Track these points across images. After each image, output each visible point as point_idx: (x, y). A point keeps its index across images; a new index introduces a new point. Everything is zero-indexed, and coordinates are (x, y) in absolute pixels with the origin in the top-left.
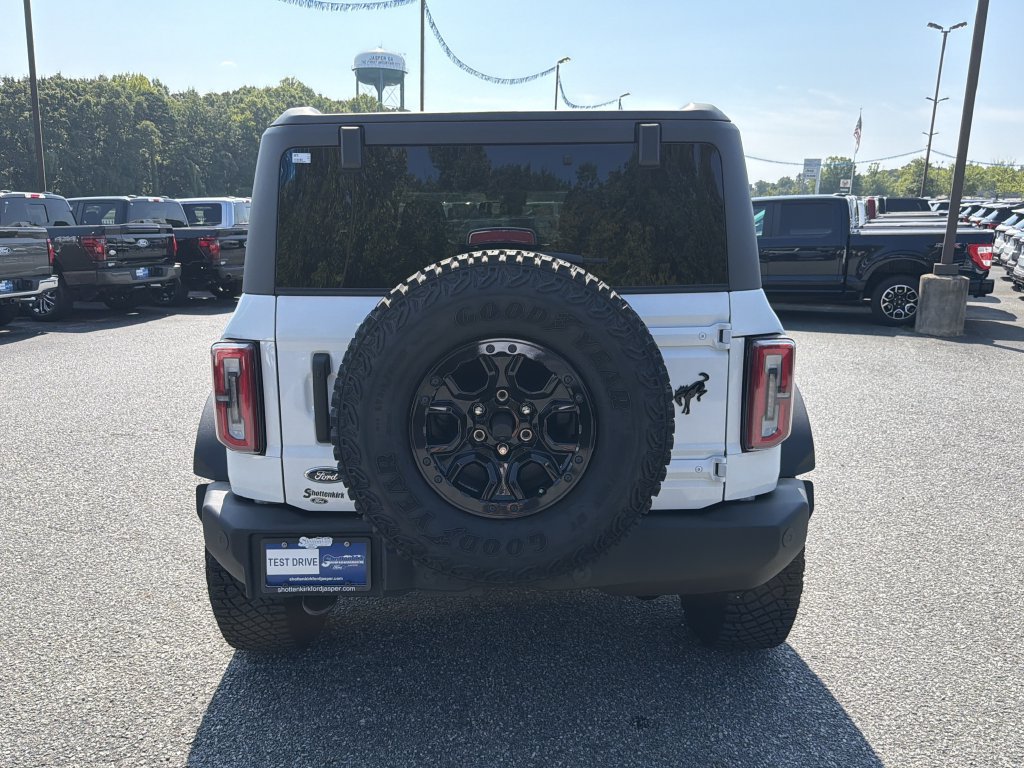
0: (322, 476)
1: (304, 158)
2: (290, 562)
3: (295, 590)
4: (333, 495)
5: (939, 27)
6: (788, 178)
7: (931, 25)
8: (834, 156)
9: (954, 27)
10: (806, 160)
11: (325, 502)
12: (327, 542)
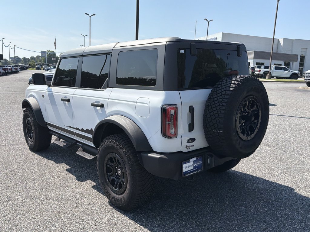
0: (190, 141)
1: (182, 51)
2: (188, 167)
3: (189, 175)
4: (192, 146)
5: (88, 15)
6: (34, 57)
7: (86, 14)
8: (49, 50)
9: (92, 15)
10: (41, 51)
11: (190, 148)
12: (195, 159)
